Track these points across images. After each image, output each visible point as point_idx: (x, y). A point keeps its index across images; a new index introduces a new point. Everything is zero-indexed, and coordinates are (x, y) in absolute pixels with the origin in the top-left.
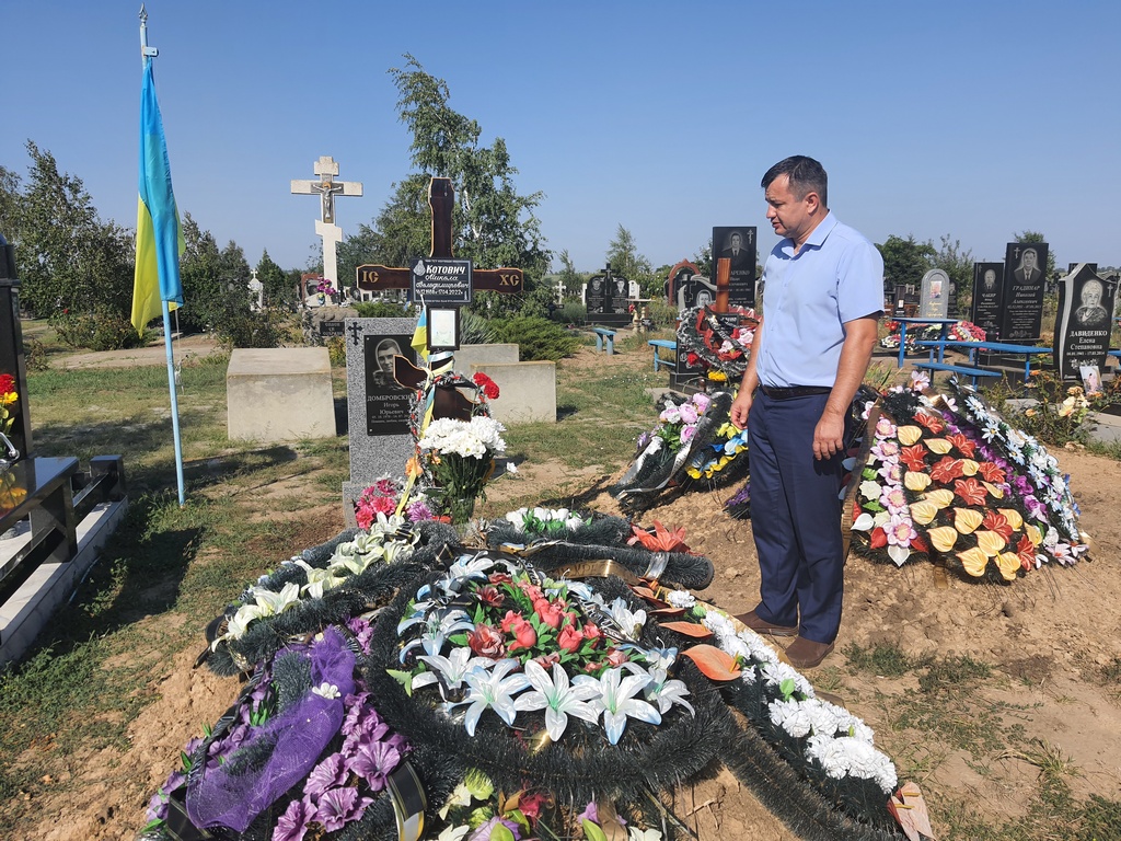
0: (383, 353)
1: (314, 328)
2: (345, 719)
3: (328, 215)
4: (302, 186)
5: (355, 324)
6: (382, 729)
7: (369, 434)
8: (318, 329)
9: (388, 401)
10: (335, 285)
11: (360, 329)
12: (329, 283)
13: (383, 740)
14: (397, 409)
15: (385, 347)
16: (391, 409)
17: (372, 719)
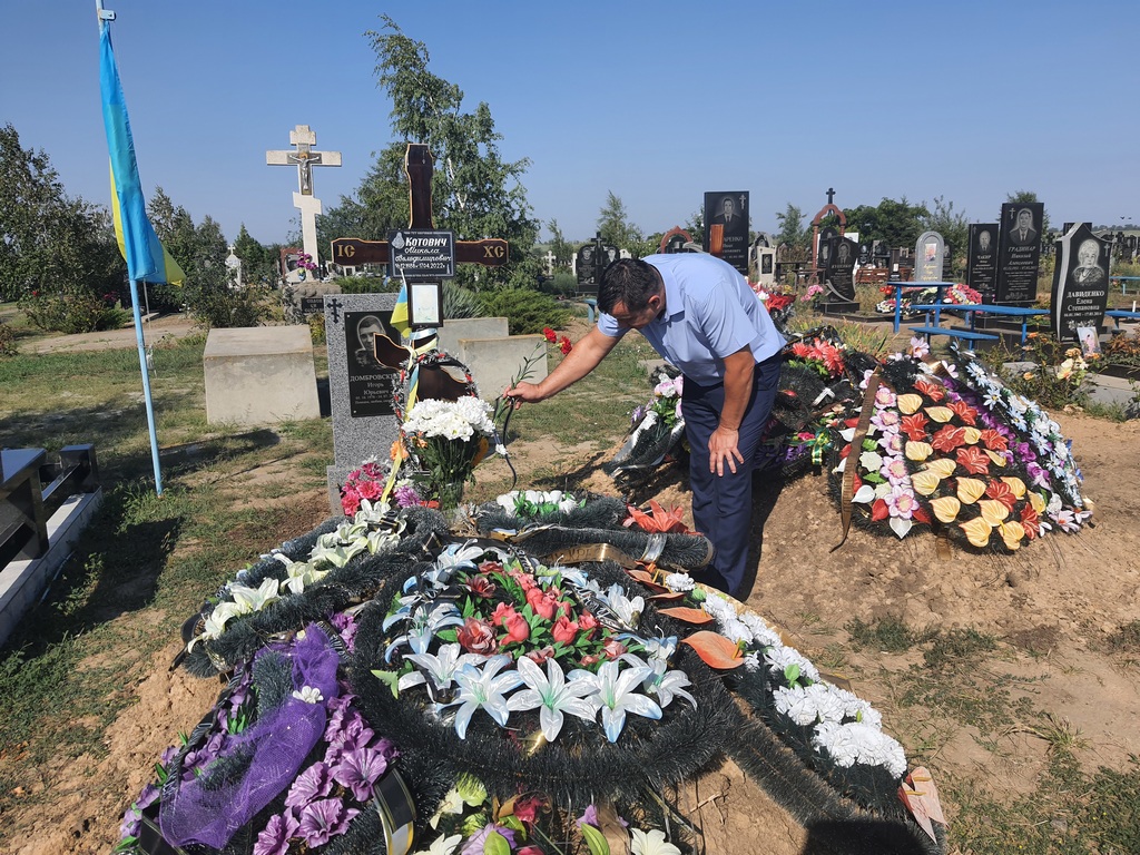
0: (365, 331)
1: (295, 305)
2: (328, 724)
3: (305, 187)
4: (278, 157)
5: (334, 301)
6: (367, 734)
7: (353, 415)
8: (299, 306)
9: (372, 381)
10: (315, 260)
11: (340, 305)
12: (310, 258)
13: (367, 746)
14: (381, 389)
15: (366, 325)
16: (375, 389)
17: (356, 724)
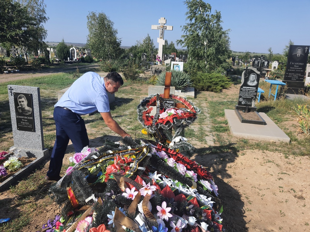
0: (20, 100)
1: (153, 71)
3: (161, 36)
4: (154, 27)
5: (11, 87)
7: (18, 129)
9: (23, 118)
10: (161, 59)
11: (13, 89)
15: (20, 98)
16: (24, 122)
